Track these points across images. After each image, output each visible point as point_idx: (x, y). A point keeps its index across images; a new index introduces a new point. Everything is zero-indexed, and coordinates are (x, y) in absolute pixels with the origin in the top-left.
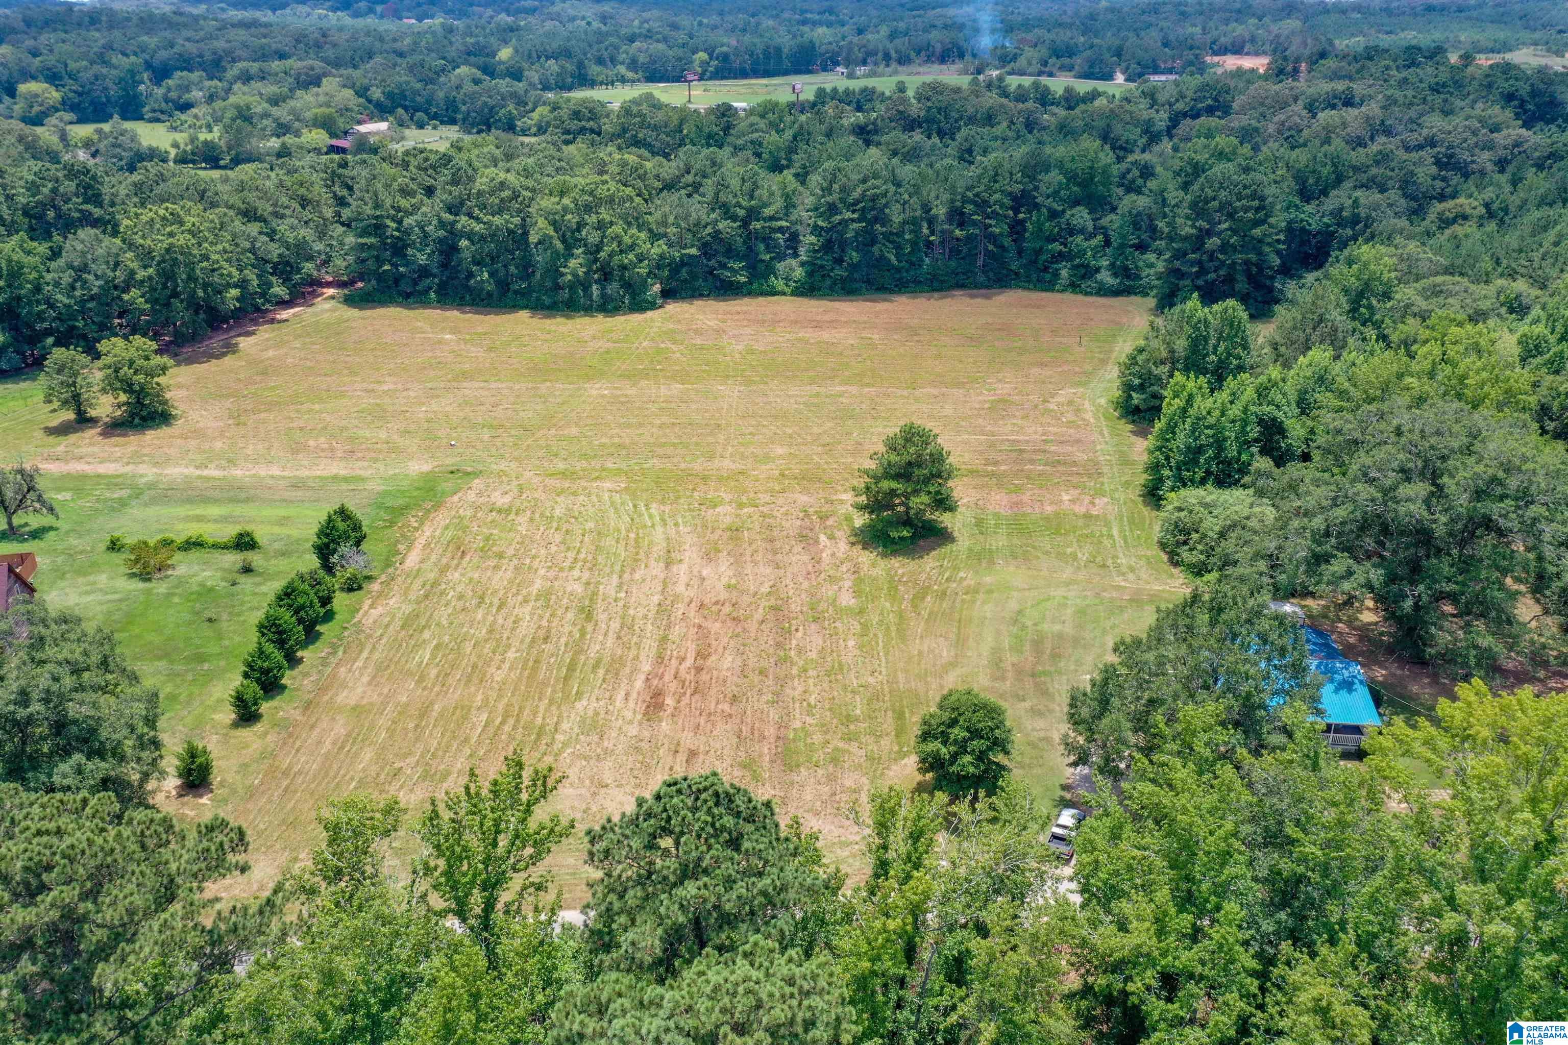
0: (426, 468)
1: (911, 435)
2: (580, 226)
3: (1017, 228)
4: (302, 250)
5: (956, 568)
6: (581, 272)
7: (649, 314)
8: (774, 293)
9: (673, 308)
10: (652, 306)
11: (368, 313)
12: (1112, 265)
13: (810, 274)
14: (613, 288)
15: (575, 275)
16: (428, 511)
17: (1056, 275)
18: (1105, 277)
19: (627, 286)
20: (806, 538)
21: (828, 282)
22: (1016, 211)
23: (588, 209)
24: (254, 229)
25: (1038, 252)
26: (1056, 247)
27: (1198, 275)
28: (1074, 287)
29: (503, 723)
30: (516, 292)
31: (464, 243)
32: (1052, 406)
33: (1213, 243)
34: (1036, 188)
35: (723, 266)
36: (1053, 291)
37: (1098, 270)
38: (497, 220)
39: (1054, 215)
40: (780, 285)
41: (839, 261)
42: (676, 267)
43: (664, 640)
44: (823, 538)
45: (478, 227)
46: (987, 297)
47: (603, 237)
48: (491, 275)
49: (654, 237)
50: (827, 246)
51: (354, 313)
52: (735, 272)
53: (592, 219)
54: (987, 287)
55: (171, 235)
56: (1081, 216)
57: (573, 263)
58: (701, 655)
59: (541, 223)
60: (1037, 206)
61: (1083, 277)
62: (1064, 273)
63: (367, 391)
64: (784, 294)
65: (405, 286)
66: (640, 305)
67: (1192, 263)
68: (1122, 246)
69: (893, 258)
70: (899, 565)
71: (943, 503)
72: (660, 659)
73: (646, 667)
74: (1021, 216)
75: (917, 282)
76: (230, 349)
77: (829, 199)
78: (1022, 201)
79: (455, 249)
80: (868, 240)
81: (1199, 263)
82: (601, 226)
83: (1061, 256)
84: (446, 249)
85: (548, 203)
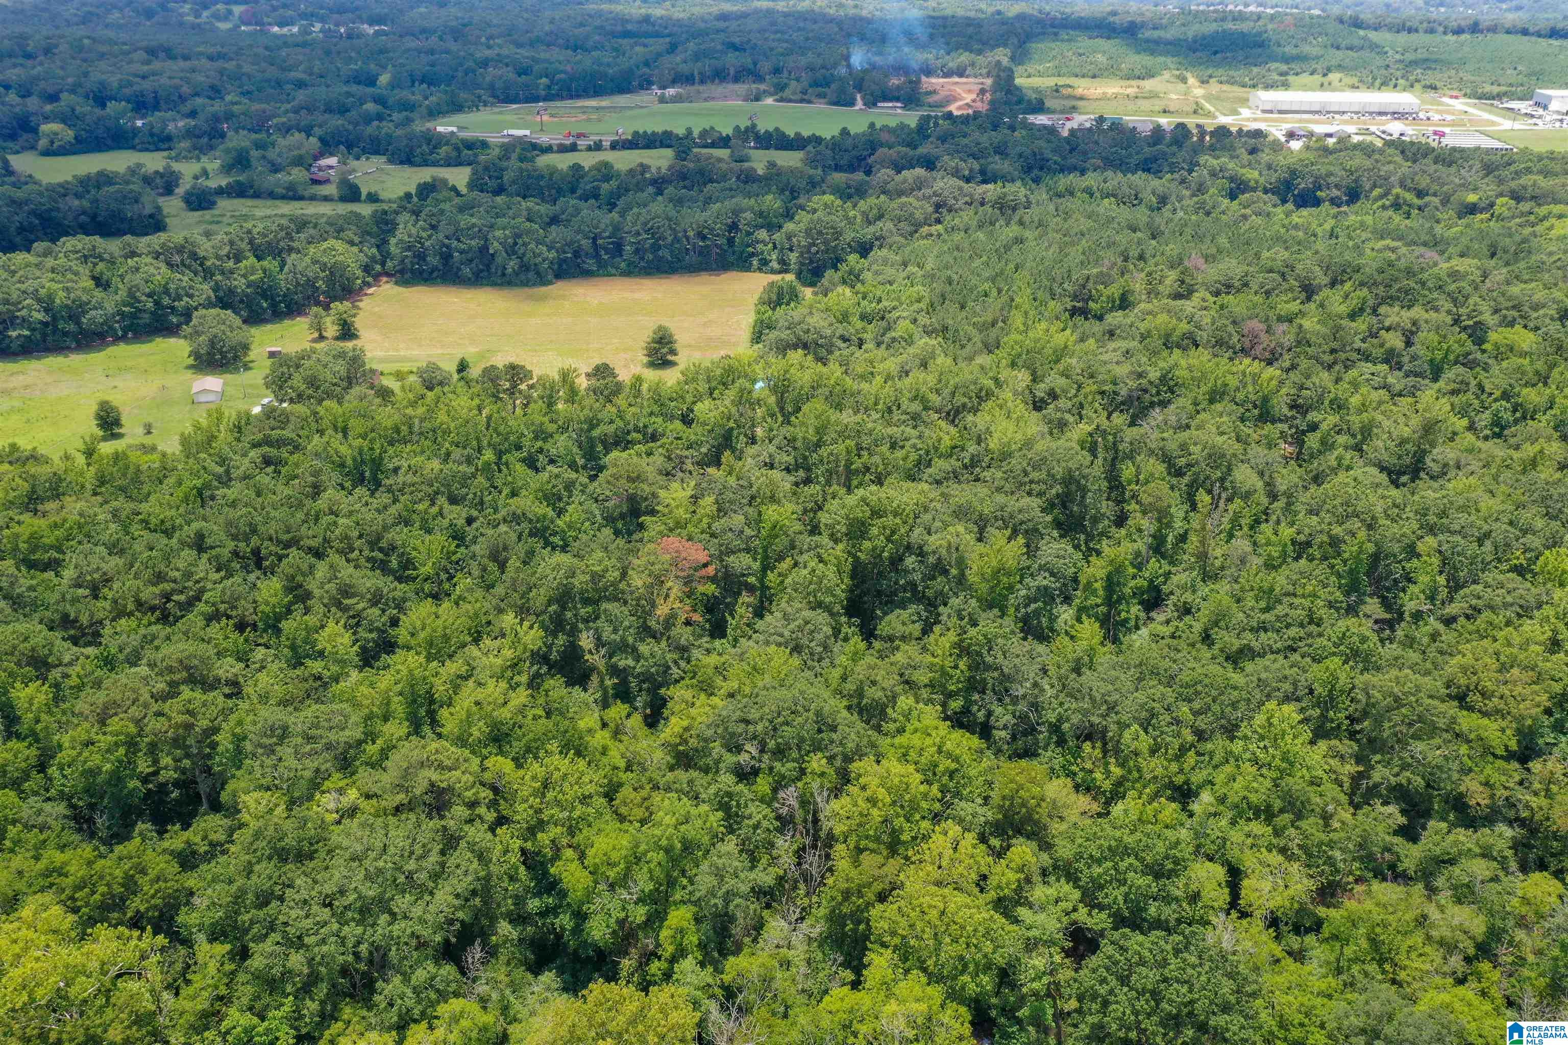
0: (477, 349)
1: (660, 328)
2: (516, 244)
3: (731, 241)
4: (374, 259)
6: (516, 267)
7: (550, 287)
8: (611, 275)
9: (560, 284)
10: (550, 283)
11: (407, 289)
12: (777, 259)
13: (629, 266)
14: (531, 275)
15: (513, 269)
17: (751, 264)
18: (775, 265)
19: (538, 273)
21: (638, 269)
22: (730, 233)
23: (518, 236)
24: (355, 250)
25: (742, 253)
26: (750, 249)
28: (760, 270)
30: (483, 278)
31: (456, 254)
33: (814, 249)
34: (739, 221)
35: (584, 262)
37: (771, 261)
39: (749, 234)
40: (614, 271)
41: (642, 258)
42: (561, 264)
45: (462, 246)
46: (718, 276)
47: (526, 250)
48: (470, 269)
49: (550, 249)
50: (637, 252)
52: (590, 265)
53: (520, 241)
54: (718, 271)
55: (334, 256)
56: (763, 234)
57: (512, 263)
59: (496, 244)
60: (740, 230)
61: (764, 265)
62: (755, 263)
64: (616, 276)
65: (425, 275)
66: (544, 283)
68: (782, 249)
69: (669, 257)
71: (673, 352)
74: (732, 235)
75: (682, 269)
78: (734, 227)
79: (451, 256)
80: (656, 248)
82: (525, 244)
83: (753, 255)
84: (446, 257)
85: (499, 233)
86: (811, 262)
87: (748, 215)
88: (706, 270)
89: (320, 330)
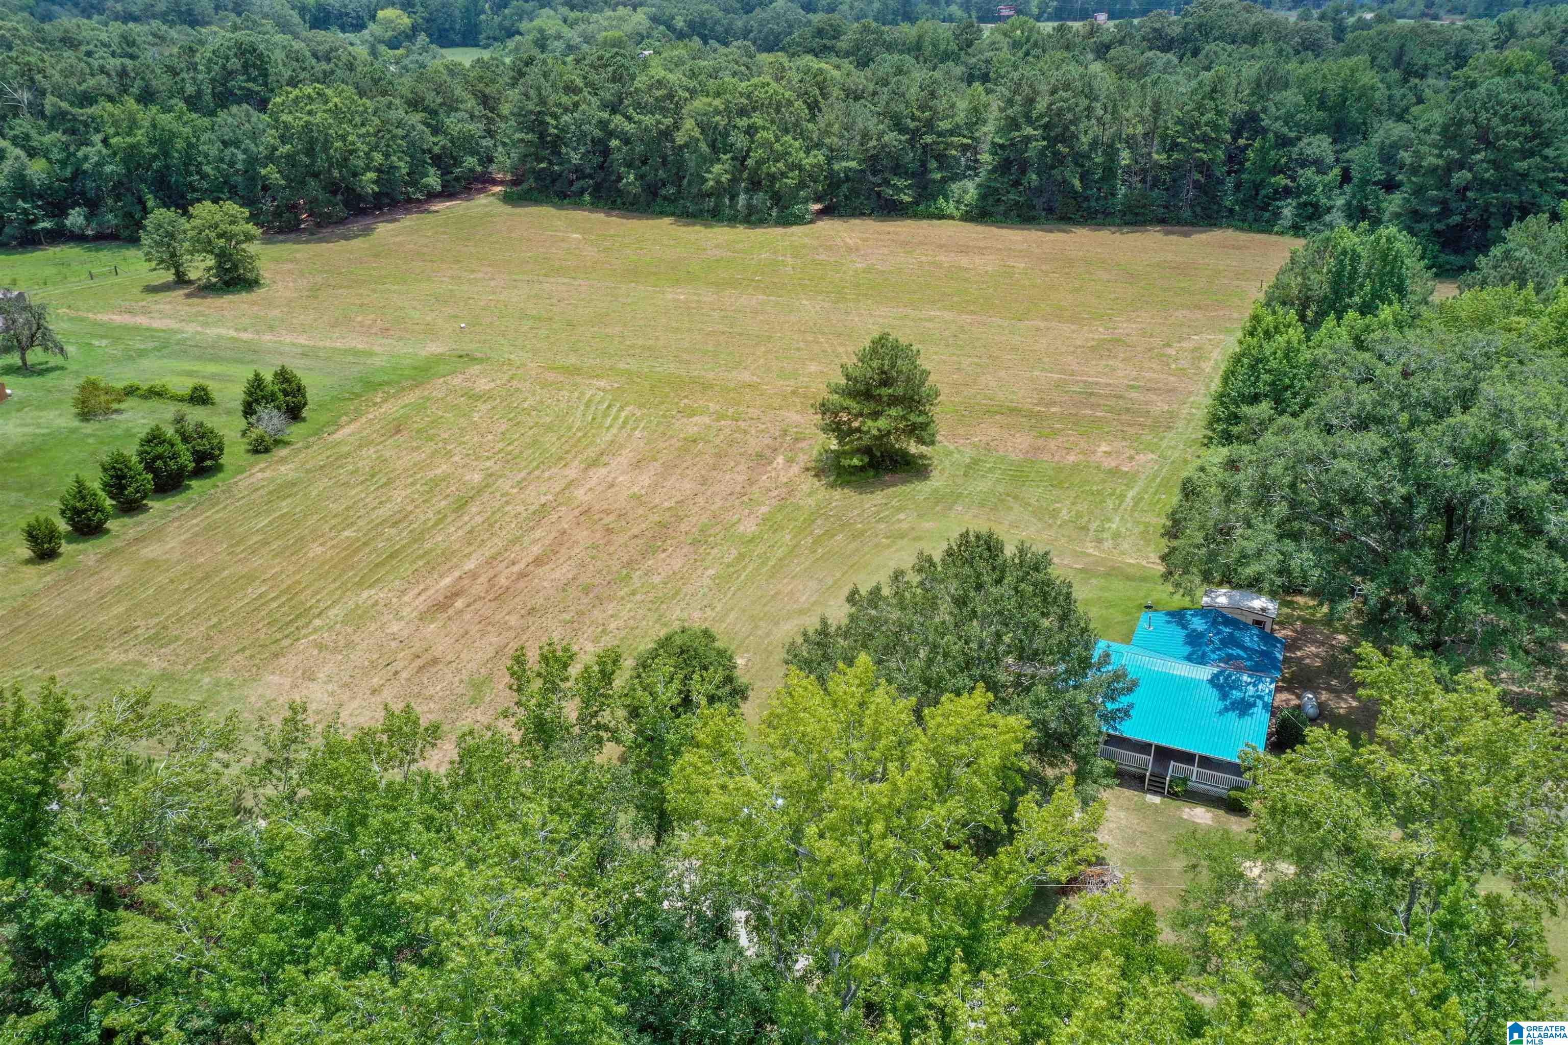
0: (440, 350)
2: (732, 129)
3: (1235, 159)
4: (467, 144)
5: (900, 509)
6: (725, 178)
7: (795, 229)
8: (941, 216)
9: (825, 226)
10: (799, 220)
11: (519, 210)
12: (1348, 204)
13: (983, 197)
14: (760, 198)
15: (718, 182)
16: (403, 389)
17: (1277, 215)
18: (1338, 220)
19: (777, 198)
20: (762, 459)
21: (1002, 208)
22: (1237, 135)
23: (742, 112)
24: (415, 118)
25: (1257, 187)
26: (1281, 180)
27: (1440, 216)
28: (1296, 229)
29: (274, 599)
30: (665, 198)
31: (616, 143)
32: (1172, 352)
33: (1460, 177)
34: (1264, 110)
35: (887, 182)
36: (1270, 232)
37: (1329, 210)
38: (648, 120)
39: (1284, 142)
40: (951, 208)
41: (1016, 183)
42: (834, 182)
43: (516, 540)
44: (780, 459)
45: (629, 127)
46: (1186, 235)
47: (753, 142)
48: (640, 177)
49: (812, 146)
50: (1004, 167)
51: (508, 209)
52: (899, 190)
53: (743, 122)
54: (1193, 224)
55: (310, 113)
56: (1319, 146)
57: (717, 168)
58: (538, 561)
59: (690, 124)
60: (1264, 131)
61: (1310, 218)
62: (1287, 212)
63: (452, 277)
64: (951, 217)
65: (560, 186)
66: (786, 220)
67: (1434, 202)
68: (1365, 182)
69: (1077, 183)
70: (842, 497)
72: (490, 562)
73: (470, 565)
74: (1242, 142)
75: (1107, 214)
76: (367, 231)
77: (1010, 112)
78: (1247, 125)
79: (609, 148)
80: (1050, 160)
81: (1444, 203)
82: (751, 131)
83: (1287, 192)
84: (601, 148)
85: (699, 103)
86: (1446, 211)
87: (1291, 97)
88: (1162, 221)
89: (177, 266)
